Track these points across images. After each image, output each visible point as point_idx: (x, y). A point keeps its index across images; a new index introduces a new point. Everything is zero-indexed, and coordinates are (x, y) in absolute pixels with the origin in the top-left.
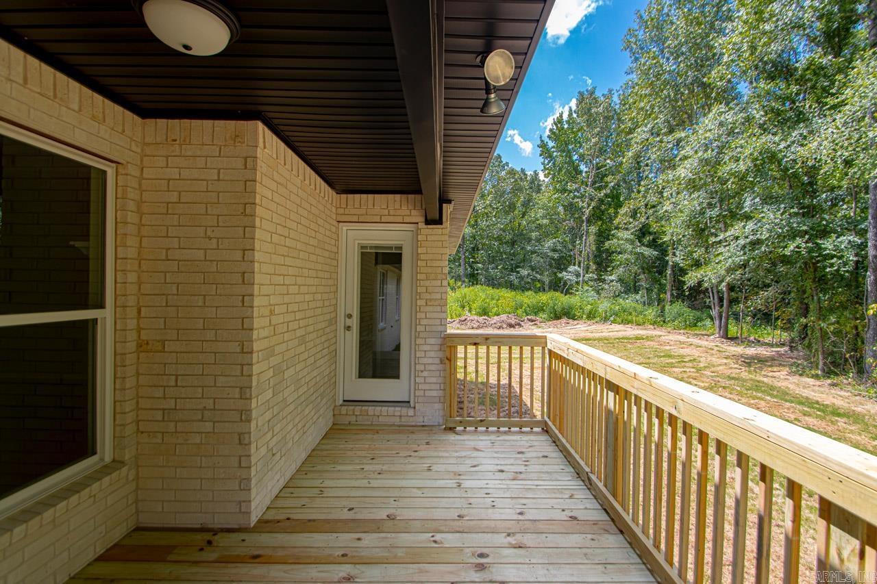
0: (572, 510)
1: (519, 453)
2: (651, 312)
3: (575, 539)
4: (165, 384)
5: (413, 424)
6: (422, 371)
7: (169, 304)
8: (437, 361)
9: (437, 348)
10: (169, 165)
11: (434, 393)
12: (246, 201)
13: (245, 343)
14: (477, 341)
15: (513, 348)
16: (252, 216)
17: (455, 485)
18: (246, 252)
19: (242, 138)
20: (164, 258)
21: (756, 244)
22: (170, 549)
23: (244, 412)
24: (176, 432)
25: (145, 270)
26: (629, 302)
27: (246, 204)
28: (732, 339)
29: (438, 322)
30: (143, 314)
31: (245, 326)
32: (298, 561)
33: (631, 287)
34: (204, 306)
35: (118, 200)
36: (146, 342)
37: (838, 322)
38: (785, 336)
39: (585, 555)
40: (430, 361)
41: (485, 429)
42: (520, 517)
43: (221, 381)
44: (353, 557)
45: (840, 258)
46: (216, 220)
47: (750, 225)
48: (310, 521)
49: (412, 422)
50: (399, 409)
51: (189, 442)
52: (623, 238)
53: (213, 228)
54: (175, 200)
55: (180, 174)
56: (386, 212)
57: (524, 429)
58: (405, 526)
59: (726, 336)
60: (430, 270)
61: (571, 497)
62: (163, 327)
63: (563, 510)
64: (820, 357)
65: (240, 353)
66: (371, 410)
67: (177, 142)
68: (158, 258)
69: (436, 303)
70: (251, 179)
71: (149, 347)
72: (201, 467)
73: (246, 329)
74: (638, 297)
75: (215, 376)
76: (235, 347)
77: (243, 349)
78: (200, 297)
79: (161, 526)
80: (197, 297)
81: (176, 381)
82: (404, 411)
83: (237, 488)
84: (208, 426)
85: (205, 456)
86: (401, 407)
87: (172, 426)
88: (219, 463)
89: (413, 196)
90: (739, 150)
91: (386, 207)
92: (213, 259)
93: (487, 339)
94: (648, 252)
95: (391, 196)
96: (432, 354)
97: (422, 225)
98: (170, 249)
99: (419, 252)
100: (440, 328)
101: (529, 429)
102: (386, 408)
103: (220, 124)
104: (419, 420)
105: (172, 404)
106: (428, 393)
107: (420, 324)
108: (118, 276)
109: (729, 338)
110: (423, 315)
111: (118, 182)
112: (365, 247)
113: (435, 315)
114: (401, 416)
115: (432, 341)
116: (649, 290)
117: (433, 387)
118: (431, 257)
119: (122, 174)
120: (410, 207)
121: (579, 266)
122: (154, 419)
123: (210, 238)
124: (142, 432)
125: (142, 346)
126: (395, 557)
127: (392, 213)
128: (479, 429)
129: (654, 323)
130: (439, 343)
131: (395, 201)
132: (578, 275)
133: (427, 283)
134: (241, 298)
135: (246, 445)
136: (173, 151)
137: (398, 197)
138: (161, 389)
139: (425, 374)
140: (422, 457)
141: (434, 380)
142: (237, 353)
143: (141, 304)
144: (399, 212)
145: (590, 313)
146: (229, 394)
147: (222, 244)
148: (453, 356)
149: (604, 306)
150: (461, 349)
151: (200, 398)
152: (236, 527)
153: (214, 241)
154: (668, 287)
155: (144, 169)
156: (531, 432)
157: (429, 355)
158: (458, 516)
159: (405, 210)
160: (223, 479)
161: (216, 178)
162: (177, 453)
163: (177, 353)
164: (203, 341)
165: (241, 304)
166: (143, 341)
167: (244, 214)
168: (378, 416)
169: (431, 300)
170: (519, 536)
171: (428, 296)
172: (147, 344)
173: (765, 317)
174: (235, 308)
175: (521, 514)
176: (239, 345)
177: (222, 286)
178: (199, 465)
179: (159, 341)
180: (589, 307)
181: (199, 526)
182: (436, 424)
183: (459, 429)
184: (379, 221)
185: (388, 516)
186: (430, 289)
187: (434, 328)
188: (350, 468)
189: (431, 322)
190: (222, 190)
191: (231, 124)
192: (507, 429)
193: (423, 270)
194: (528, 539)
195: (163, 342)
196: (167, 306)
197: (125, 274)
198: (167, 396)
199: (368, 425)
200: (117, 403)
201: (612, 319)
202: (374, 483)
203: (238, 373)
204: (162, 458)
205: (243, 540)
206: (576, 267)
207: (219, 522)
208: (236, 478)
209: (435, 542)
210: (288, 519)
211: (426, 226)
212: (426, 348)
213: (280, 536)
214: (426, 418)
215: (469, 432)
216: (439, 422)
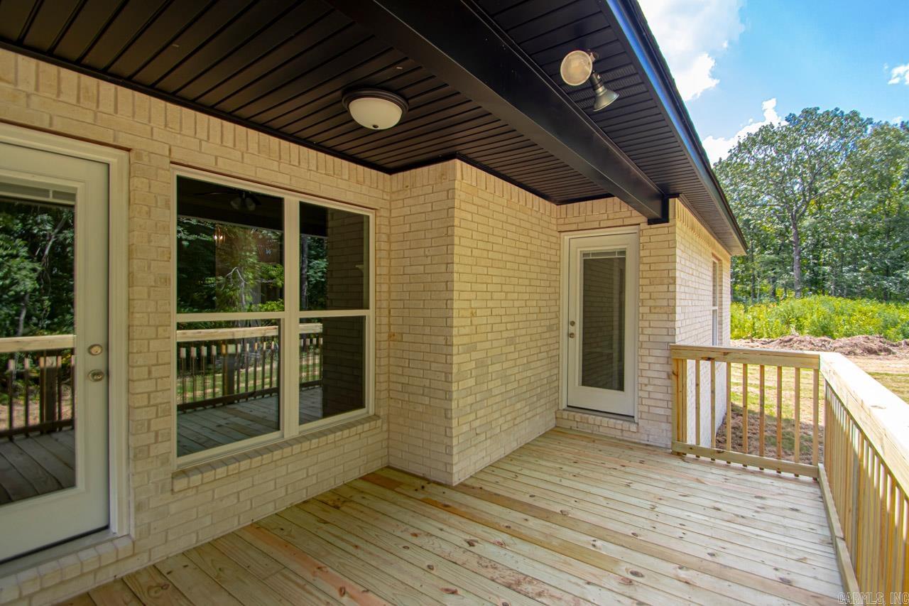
0: (789, 573)
1: (756, 497)
4: (403, 365)
5: (637, 441)
6: (646, 385)
8: (664, 375)
9: (663, 360)
10: (405, 205)
11: (661, 411)
12: (449, 224)
13: (448, 337)
14: (712, 355)
15: (766, 368)
16: (452, 236)
17: (648, 507)
18: (448, 265)
20: (402, 273)
22: (399, 484)
23: (448, 392)
24: (409, 401)
25: (393, 282)
27: (448, 227)
29: (664, 332)
30: (392, 314)
31: (448, 324)
32: (472, 519)
34: (424, 308)
40: (656, 374)
41: (725, 462)
42: (709, 558)
43: (434, 366)
44: (514, 530)
46: (430, 242)
48: (495, 494)
49: (635, 438)
50: (621, 422)
53: (429, 248)
54: (408, 230)
55: (411, 211)
56: (605, 217)
57: (784, 474)
58: (573, 524)
60: (655, 274)
61: (800, 560)
62: (402, 324)
63: (776, 569)
65: (445, 345)
66: (591, 418)
67: (409, 187)
68: (399, 273)
69: (662, 311)
70: (451, 206)
71: (395, 337)
72: (423, 430)
73: (448, 327)
75: (431, 362)
76: (441, 340)
77: (447, 342)
80: (420, 302)
81: (409, 363)
82: (626, 425)
83: (445, 452)
84: (427, 400)
85: (425, 422)
86: (624, 420)
87: (407, 396)
88: (433, 429)
91: (604, 212)
92: (429, 272)
93: (726, 354)
96: (658, 367)
97: (644, 226)
98: (405, 266)
100: (668, 339)
101: (792, 476)
102: (607, 419)
103: (432, 167)
104: (643, 439)
105: (407, 380)
106: (653, 410)
107: (643, 334)
108: (376, 287)
110: (646, 324)
111: (376, 222)
112: (587, 254)
113: (661, 324)
114: (622, 430)
115: (658, 352)
117: (660, 404)
118: (655, 259)
119: (378, 217)
120: (631, 209)
122: (398, 390)
124: (391, 398)
125: (391, 336)
126: (549, 543)
127: (611, 217)
128: (717, 461)
130: (667, 356)
131: (614, 204)
133: (651, 288)
134: (445, 302)
135: (449, 419)
136: (407, 195)
138: (401, 369)
139: (650, 388)
140: (627, 473)
141: (660, 396)
142: (443, 345)
143: (390, 307)
144: (619, 215)
146: (438, 377)
147: (434, 260)
148: (681, 372)
150: (691, 364)
151: (422, 378)
152: (444, 482)
153: (430, 258)
155: (392, 211)
157: (653, 366)
158: (633, 533)
159: (625, 212)
160: (436, 442)
161: (430, 209)
162: (410, 417)
163: (409, 343)
164: (423, 335)
165: (445, 307)
166: (392, 333)
168: (598, 426)
169: (655, 307)
170: (691, 572)
171: (651, 303)
172: (394, 335)
174: (442, 310)
175: (712, 555)
176: (444, 339)
177: (434, 293)
178: (422, 428)
179: (400, 334)
181: (422, 475)
182: (664, 446)
183: (690, 456)
184: (598, 227)
185: (561, 511)
186: (654, 295)
187: (659, 339)
189: (656, 331)
190: (434, 218)
192: (757, 469)
193: (645, 274)
195: (402, 334)
196: (404, 308)
197: (381, 285)
198: (404, 374)
199: (587, 433)
200: (376, 375)
202: (565, 482)
203: (444, 361)
204: (401, 418)
205: (444, 493)
207: (433, 475)
208: (444, 444)
209: (594, 546)
210: (481, 489)
211: (649, 226)
212: (651, 359)
213: (469, 498)
214: (651, 437)
215: (703, 462)
216: (667, 445)
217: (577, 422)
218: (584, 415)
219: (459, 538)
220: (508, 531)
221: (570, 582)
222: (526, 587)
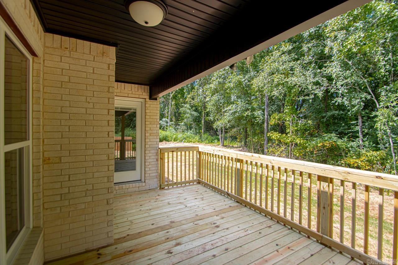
0: (228, 204)
1: (196, 192)
2: (197, 138)
3: (236, 212)
4: (62, 180)
5: (145, 189)
6: (148, 165)
7: (63, 137)
8: (155, 160)
9: (155, 154)
10: (63, 61)
11: (154, 174)
12: (110, 85)
13: (110, 155)
14: (173, 150)
16: (113, 93)
17: (185, 207)
18: (110, 110)
19: (107, 54)
20: (60, 112)
21: (235, 112)
23: (109, 189)
24: (69, 205)
25: (47, 118)
26: (189, 133)
27: (109, 87)
28: (226, 146)
29: (155, 143)
30: (45, 143)
31: (110, 147)
33: (189, 128)
34: (86, 137)
35: (34, 77)
36: (48, 158)
37: (257, 139)
38: (239, 144)
39: (242, 215)
40: (152, 160)
41: (176, 186)
43: (96, 175)
44: (172, 238)
45: (259, 118)
46: (92, 94)
47: (234, 106)
48: (139, 233)
49: (144, 188)
50: (138, 184)
51: (77, 209)
52: (186, 108)
53: (90, 98)
54: (67, 81)
55: (70, 67)
56: (131, 92)
57: (191, 184)
58: (180, 223)
59: (223, 146)
60: (151, 120)
61: (224, 201)
62: (60, 149)
63: (226, 205)
64: (253, 150)
65: (107, 160)
66: (124, 186)
67: (68, 49)
68: (56, 111)
69: (155, 135)
70: (112, 75)
71: (50, 161)
72: (85, 220)
73: (110, 148)
74: (191, 132)
75: (93, 172)
76: (105, 157)
77: (109, 158)
78: (84, 133)
79: (61, 257)
80: (81, 133)
81: (69, 178)
82: (141, 184)
83: (106, 226)
84: (89, 199)
85: (88, 214)
86: (138, 183)
87: (66, 203)
88: (96, 216)
89: (144, 86)
90: (230, 79)
91: (131, 90)
92: (91, 113)
93: (177, 149)
94: (195, 114)
95: (133, 85)
96: (153, 157)
97: (148, 100)
98: (63, 107)
99: (147, 112)
100: (156, 146)
101: (192, 184)
103: (94, 45)
104: (147, 187)
105: (66, 190)
106: (151, 175)
107: (147, 144)
108: (34, 121)
109: (224, 146)
110: (149, 140)
111: (34, 67)
112: (118, 108)
113: (154, 140)
114: (139, 187)
115: (153, 151)
116: (196, 129)
117: (154, 172)
118: (151, 114)
119: (36, 63)
120: (142, 91)
121: (167, 118)
122: (55, 200)
123: (89, 103)
124: (47, 209)
125: (46, 161)
126: (187, 232)
127: (133, 93)
128: (174, 186)
129: (199, 142)
130: (156, 152)
131: (135, 88)
132: (167, 122)
133: (150, 126)
134: (107, 133)
135: (111, 204)
136: (65, 54)
137: (136, 86)
138: (59, 184)
139: (150, 166)
140: (162, 201)
141: (154, 169)
142: (106, 160)
143: (44, 137)
144: (137, 93)
145: (175, 139)
146: (101, 181)
147: (96, 106)
148: (163, 158)
149: (180, 136)
150: (166, 154)
151: (84, 185)
153: (92, 104)
154: (203, 128)
155: (45, 61)
156: (194, 185)
157: (151, 157)
158: (196, 215)
159: (140, 92)
160: (98, 223)
161: (92, 72)
162: (70, 216)
163: (69, 163)
164: (85, 155)
165: (107, 136)
166: (46, 158)
167: (108, 91)
168: (128, 189)
169: (152, 133)
170: (220, 215)
171: (151, 132)
172: (49, 159)
173: (234, 138)
174: (104, 138)
175: (214, 209)
176: (107, 156)
177: (96, 127)
178: (84, 219)
179: (57, 157)
180: (175, 136)
182: (155, 188)
183: (166, 188)
184: (127, 96)
185: (170, 222)
186: (152, 129)
187: (154, 146)
188: (134, 211)
189: (153, 143)
190: (96, 78)
191: (101, 46)
192: (184, 185)
193: (148, 120)
194: (223, 215)
195: (60, 158)
196: (62, 138)
197: (39, 120)
198: (63, 187)
199: (123, 194)
200: (34, 194)
201: (184, 140)
202: (152, 213)
203: (106, 170)
204: (60, 220)
205: (116, 248)
206: (166, 119)
207: (96, 245)
208: (105, 221)
209: (196, 224)
210: (128, 235)
211: (149, 100)
212: (150, 155)
213: (124, 244)
214: (150, 186)
215: (171, 188)
216: (156, 187)
217: (116, 190)
218: (120, 186)
219: (162, 255)
220: (168, 240)
221: (210, 237)
222: (208, 247)
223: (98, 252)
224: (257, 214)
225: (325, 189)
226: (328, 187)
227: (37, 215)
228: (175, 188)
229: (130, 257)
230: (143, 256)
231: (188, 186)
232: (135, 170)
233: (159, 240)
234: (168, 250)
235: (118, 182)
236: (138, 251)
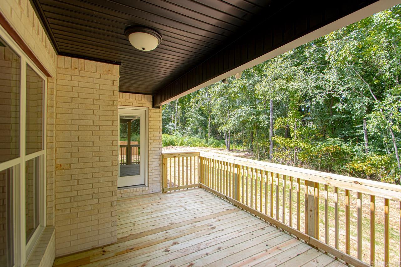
0: (226, 208)
1: (197, 196)
2: (203, 142)
3: (232, 215)
4: (72, 185)
5: (148, 193)
6: (152, 170)
7: (73, 146)
8: (158, 165)
9: (158, 160)
10: (73, 80)
11: (157, 179)
12: (114, 99)
13: (114, 161)
14: (175, 155)
15: (188, 157)
16: (117, 106)
17: (184, 210)
18: (114, 122)
19: (111, 72)
20: (70, 124)
21: (241, 116)
23: (113, 192)
24: (78, 207)
25: (59, 130)
26: (196, 138)
27: (113, 101)
28: (231, 150)
29: (158, 149)
30: (57, 151)
31: (114, 154)
33: (196, 132)
34: (93, 146)
35: (48, 95)
36: (60, 165)
37: (263, 143)
38: (246, 148)
39: (238, 217)
40: (155, 165)
41: (178, 190)
42: (212, 213)
43: (102, 180)
44: (170, 238)
45: (264, 122)
46: (99, 107)
47: (239, 111)
48: (141, 233)
50: (141, 188)
51: (85, 210)
52: (192, 112)
53: (97, 111)
54: (76, 97)
55: (79, 84)
56: (135, 102)
57: (192, 188)
58: (179, 225)
59: (229, 150)
60: (154, 127)
61: (223, 205)
62: (70, 157)
63: (224, 208)
64: (258, 155)
65: (111, 166)
66: (129, 190)
67: (78, 69)
68: (67, 124)
69: (157, 141)
70: (116, 90)
71: (62, 167)
72: (91, 221)
73: (114, 156)
74: (198, 135)
75: (99, 177)
76: (109, 164)
77: (113, 164)
78: (91, 142)
79: (70, 253)
80: (89, 142)
81: (78, 182)
82: (144, 188)
83: (110, 226)
84: (96, 201)
85: (94, 215)
86: (142, 187)
87: (75, 204)
88: (101, 217)
89: (147, 95)
90: (235, 84)
91: (135, 99)
92: (97, 124)
93: (179, 155)
94: (202, 118)
95: (137, 95)
96: (156, 162)
97: (151, 108)
98: (73, 119)
99: (150, 119)
100: (159, 152)
102: (135, 188)
103: (100, 64)
104: (151, 191)
105: (75, 193)
106: (154, 179)
107: (151, 150)
108: (48, 133)
109: (230, 150)
110: (152, 147)
111: (48, 86)
112: (123, 117)
113: (157, 146)
114: (142, 191)
115: (156, 157)
116: (202, 133)
117: (157, 176)
118: (154, 122)
119: (50, 82)
120: (146, 100)
121: (174, 123)
122: (65, 202)
123: (96, 115)
124: (58, 210)
125: (58, 167)
126: (184, 233)
127: (138, 102)
128: (176, 190)
129: (205, 146)
130: (159, 158)
131: (139, 97)
132: (174, 127)
133: (153, 133)
134: (111, 142)
135: (114, 206)
136: (75, 73)
137: (140, 95)
138: (69, 187)
139: (153, 171)
140: (163, 204)
141: (157, 173)
142: (110, 166)
143: (57, 147)
144: (141, 102)
145: (181, 143)
146: (106, 185)
147: (102, 118)
148: (166, 163)
149: (186, 139)
150: (168, 159)
151: (91, 189)
153: (98, 116)
154: (209, 132)
155: (58, 80)
156: (195, 189)
157: (154, 163)
158: (194, 218)
159: (144, 101)
160: (103, 223)
161: (98, 88)
162: (79, 216)
163: (78, 169)
164: (92, 162)
165: (111, 145)
166: (58, 164)
167: (113, 105)
168: (132, 192)
169: (155, 140)
170: (217, 218)
171: (154, 138)
172: (61, 166)
173: (240, 142)
174: (108, 147)
175: (212, 212)
176: (111, 163)
177: (102, 137)
178: (91, 220)
179: (67, 164)
180: (181, 140)
181: (91, 248)
182: (158, 192)
183: (168, 192)
184: (132, 105)
185: (170, 224)
186: (155, 135)
187: (157, 152)
188: (137, 213)
189: (156, 149)
190: (101, 94)
191: (106, 65)
192: (186, 189)
193: (152, 127)
194: (220, 218)
195: (70, 165)
196: (72, 147)
197: (52, 132)
198: (72, 190)
199: (128, 197)
200: (48, 197)
201: (190, 145)
202: (153, 216)
203: (111, 175)
204: (70, 220)
205: (119, 246)
206: (173, 123)
207: (101, 243)
208: (110, 222)
209: (193, 226)
210: (130, 235)
211: (152, 109)
212: (153, 160)
213: (126, 243)
214: (153, 190)
215: (173, 192)
216: (159, 191)
217: (121, 194)
218: (125, 190)
219: (160, 253)
220: (167, 240)
221: (205, 237)
222: (202, 247)
223: (103, 249)
224: (253, 217)
225: (311, 193)
226: (314, 191)
227: (49, 215)
228: (177, 192)
229: (132, 254)
230: (143, 254)
231: (189, 190)
232: (139, 174)
233: (159, 239)
234: (165, 249)
235: (122, 186)
236: (138, 249)
